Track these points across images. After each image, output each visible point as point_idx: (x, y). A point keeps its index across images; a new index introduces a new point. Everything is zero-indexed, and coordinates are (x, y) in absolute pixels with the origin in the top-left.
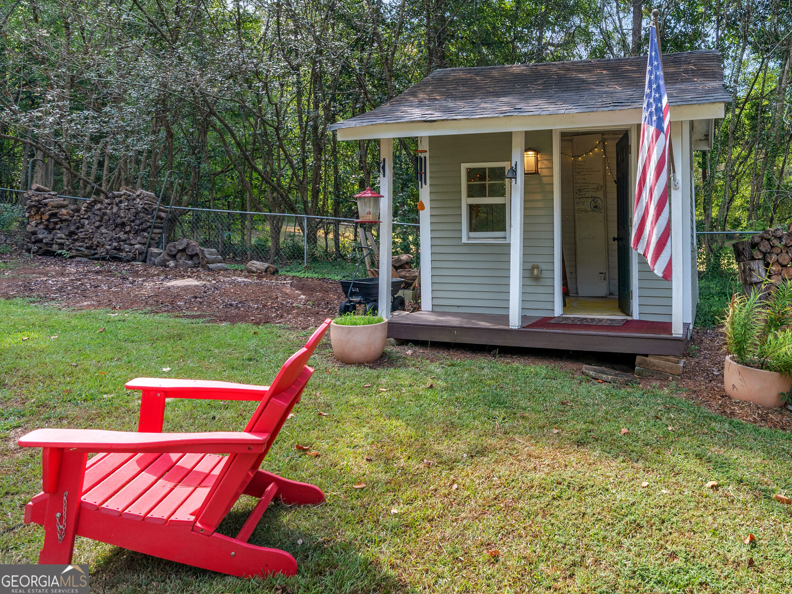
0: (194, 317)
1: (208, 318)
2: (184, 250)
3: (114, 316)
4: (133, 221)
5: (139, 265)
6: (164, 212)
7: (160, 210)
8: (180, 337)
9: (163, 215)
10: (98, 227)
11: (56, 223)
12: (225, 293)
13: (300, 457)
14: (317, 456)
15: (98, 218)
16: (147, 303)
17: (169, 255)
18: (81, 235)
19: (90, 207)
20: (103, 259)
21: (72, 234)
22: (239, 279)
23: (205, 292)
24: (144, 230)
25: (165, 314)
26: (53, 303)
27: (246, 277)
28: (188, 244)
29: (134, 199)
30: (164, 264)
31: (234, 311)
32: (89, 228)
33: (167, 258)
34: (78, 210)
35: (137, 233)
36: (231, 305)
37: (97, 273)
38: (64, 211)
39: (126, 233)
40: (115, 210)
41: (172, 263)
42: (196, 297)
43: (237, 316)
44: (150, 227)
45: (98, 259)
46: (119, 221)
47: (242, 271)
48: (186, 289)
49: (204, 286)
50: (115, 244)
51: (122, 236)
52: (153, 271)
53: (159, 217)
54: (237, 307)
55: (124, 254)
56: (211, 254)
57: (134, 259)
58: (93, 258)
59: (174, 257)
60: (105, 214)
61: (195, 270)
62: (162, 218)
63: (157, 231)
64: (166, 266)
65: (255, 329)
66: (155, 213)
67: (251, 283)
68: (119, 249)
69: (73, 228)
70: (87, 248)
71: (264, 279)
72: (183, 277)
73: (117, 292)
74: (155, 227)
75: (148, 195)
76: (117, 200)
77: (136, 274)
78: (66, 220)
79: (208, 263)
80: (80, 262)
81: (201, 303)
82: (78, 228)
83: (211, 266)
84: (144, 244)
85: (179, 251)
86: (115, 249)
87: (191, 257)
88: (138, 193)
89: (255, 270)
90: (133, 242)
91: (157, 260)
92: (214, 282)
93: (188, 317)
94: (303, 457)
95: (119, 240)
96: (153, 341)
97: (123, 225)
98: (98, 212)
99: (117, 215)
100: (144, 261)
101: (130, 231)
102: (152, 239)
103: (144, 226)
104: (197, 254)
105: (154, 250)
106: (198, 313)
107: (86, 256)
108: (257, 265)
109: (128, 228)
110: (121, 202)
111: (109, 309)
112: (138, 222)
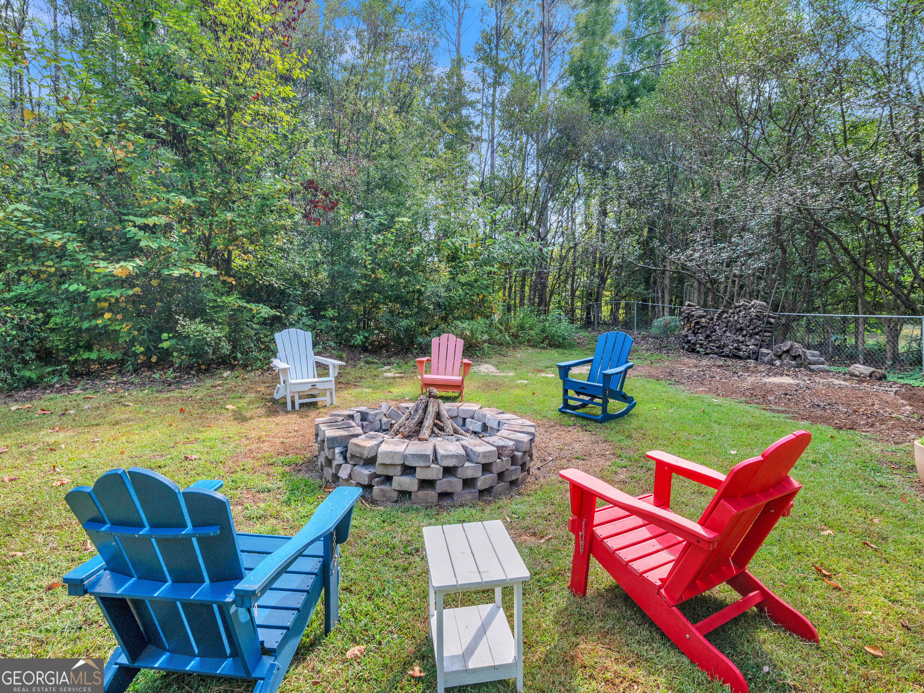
0: (779, 412)
1: (791, 415)
2: (788, 351)
3: (716, 401)
4: (748, 327)
5: (751, 363)
6: (773, 318)
7: (770, 317)
8: (758, 427)
9: (772, 320)
10: (725, 332)
11: (699, 329)
12: (816, 394)
13: (815, 580)
14: (837, 588)
15: (725, 325)
16: (744, 394)
17: (775, 355)
18: (713, 338)
19: (719, 317)
20: (728, 356)
21: (708, 337)
22: (836, 382)
23: (796, 391)
24: (757, 334)
25: (755, 405)
26: (681, 386)
27: (845, 380)
28: (792, 346)
29: (750, 309)
30: (771, 363)
31: (819, 412)
32: (719, 332)
33: (774, 357)
34: (712, 319)
35: (751, 336)
36: (818, 405)
37: (719, 367)
38: (703, 320)
39: (744, 336)
40: (736, 318)
41: (778, 363)
42: (786, 394)
43: (821, 417)
44: (761, 331)
45: (723, 356)
46: (738, 326)
47: (845, 374)
48: (779, 386)
49: (798, 385)
50: (736, 345)
51: (740, 338)
52: (761, 368)
53: (769, 323)
54: (824, 409)
55: (742, 353)
56: (814, 356)
57: (749, 357)
58: (721, 355)
59: (780, 357)
60: (729, 321)
61: (797, 370)
62: (771, 324)
63: (768, 334)
64: (773, 365)
65: (835, 433)
66: (765, 319)
67: (847, 386)
68: (738, 349)
69: (708, 332)
70: (717, 347)
71: (865, 384)
72: (782, 375)
73: (725, 383)
74: (765, 331)
75: (760, 305)
76: (738, 310)
77: (747, 369)
78: (704, 327)
79: (810, 363)
80: (712, 358)
81: (789, 400)
82: (712, 332)
83: (812, 367)
84: (756, 345)
85: (784, 352)
86: (736, 348)
87: (794, 358)
88: (753, 303)
89: (858, 373)
90: (748, 343)
91: (766, 359)
92: (808, 382)
93: (772, 410)
94: (820, 582)
95: (738, 341)
96: (735, 426)
97: (741, 329)
98: (724, 320)
99: (737, 322)
100: (756, 359)
101: (746, 335)
102: (763, 341)
103: (756, 330)
104: (799, 356)
105: (764, 350)
106: (784, 409)
107: (716, 353)
108: (860, 368)
109: (745, 332)
110: (740, 311)
111: (714, 395)
112: (752, 327)
